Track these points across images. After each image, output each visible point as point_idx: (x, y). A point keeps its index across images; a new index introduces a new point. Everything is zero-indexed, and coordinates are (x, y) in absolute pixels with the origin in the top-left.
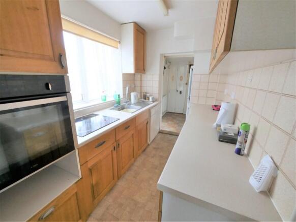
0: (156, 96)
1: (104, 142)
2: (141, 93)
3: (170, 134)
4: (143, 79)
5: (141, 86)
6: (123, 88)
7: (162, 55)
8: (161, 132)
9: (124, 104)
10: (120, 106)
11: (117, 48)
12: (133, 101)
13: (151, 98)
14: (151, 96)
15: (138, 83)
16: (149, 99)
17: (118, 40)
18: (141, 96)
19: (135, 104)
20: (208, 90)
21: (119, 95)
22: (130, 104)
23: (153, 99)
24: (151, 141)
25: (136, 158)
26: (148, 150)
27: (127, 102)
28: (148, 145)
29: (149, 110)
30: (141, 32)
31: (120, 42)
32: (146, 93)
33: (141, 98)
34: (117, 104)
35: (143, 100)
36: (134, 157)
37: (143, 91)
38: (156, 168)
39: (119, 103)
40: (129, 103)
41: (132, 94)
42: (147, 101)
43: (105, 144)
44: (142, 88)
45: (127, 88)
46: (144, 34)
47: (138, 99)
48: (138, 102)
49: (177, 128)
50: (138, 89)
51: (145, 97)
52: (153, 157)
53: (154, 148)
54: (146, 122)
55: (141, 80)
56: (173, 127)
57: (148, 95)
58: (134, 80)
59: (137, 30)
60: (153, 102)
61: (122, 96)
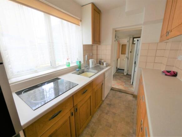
0: (109, 62)
1: (60, 112)
2: (97, 59)
3: (120, 92)
4: (98, 49)
5: (97, 55)
6: (83, 56)
7: (113, 29)
8: (112, 89)
9: (84, 68)
10: (80, 70)
11: (79, 25)
12: (91, 66)
13: (105, 63)
14: (105, 62)
15: (95, 52)
16: (103, 64)
17: (80, 19)
18: (97, 62)
19: (92, 68)
20: (155, 56)
21: (80, 62)
22: (89, 69)
23: (107, 64)
24: (105, 97)
25: (93, 115)
26: (103, 106)
27: (86, 67)
28: (103, 101)
29: (104, 74)
30: (97, 12)
31: (81, 21)
32: (101, 59)
33: (97, 63)
34: (78, 68)
35: (98, 65)
36: (91, 115)
37: (99, 58)
38: (110, 127)
39: (80, 68)
40: (88, 67)
41: (91, 61)
42: (102, 66)
43: (61, 113)
44: (98, 55)
45: (86, 56)
46: (99, 14)
47: (95, 65)
48: (95, 67)
49: (125, 86)
50: (95, 56)
51: (100, 63)
52: (107, 114)
53: (108, 104)
54: (102, 84)
55: (97, 50)
56: (121, 85)
57: (102, 61)
58: (92, 50)
59: (94, 9)
60: (107, 66)
61: (82, 62)
